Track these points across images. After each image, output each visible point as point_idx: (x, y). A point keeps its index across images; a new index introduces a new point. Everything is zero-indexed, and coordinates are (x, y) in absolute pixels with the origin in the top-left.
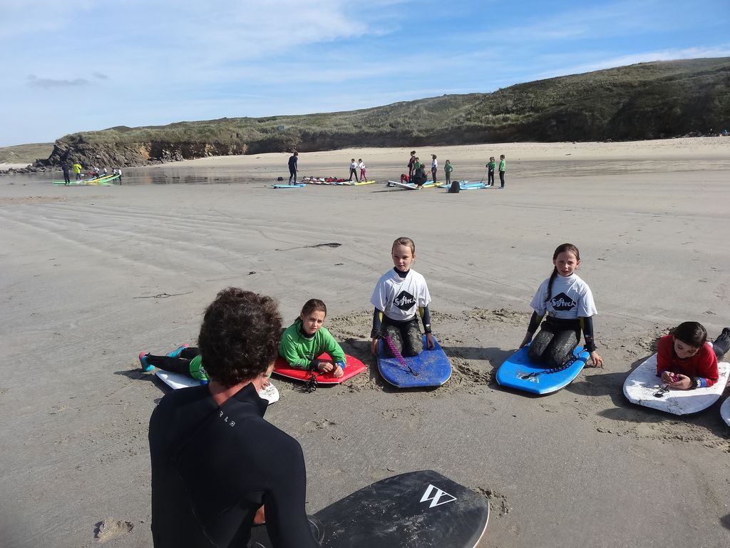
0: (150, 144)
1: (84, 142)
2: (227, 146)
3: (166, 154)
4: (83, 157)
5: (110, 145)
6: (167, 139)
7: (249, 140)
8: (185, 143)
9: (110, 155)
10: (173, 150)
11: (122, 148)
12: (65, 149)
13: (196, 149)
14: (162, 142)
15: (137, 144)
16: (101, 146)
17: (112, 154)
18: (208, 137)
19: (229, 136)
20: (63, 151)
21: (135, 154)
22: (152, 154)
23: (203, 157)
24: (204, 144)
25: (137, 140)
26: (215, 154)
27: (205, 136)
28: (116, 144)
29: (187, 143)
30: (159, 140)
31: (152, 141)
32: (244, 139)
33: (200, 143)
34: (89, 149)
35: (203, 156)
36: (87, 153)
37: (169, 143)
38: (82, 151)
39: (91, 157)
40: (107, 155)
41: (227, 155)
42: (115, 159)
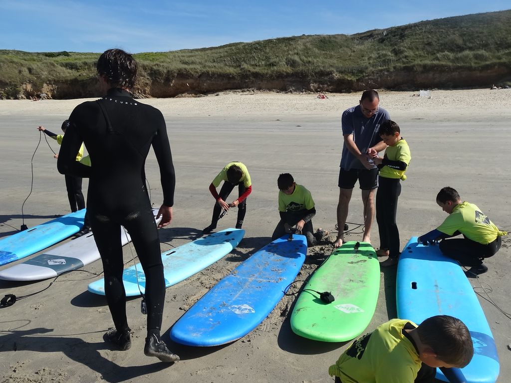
2: (15, 86)
19: (17, 72)
32: (43, 77)
41: (16, 98)
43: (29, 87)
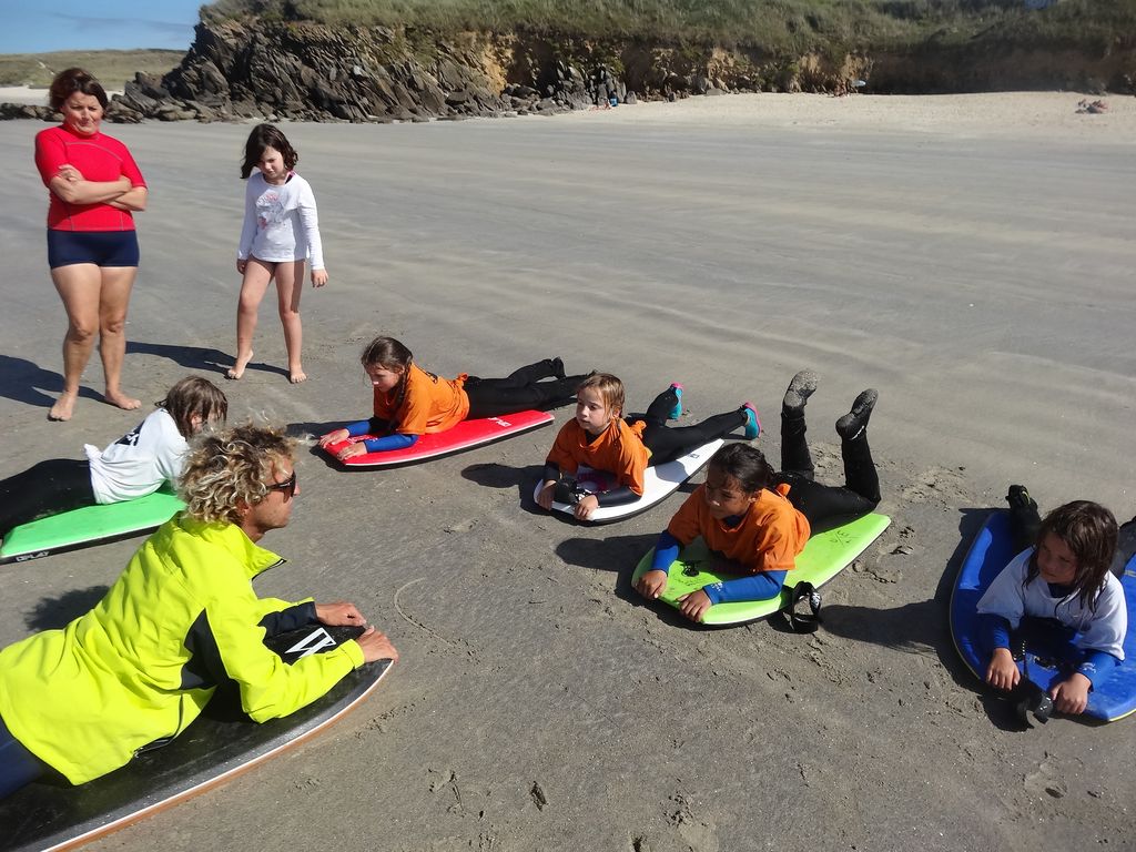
0: (512, 37)
1: (302, 18)
2: (788, 60)
3: (568, 75)
4: (306, 72)
5: (391, 33)
6: (571, 22)
7: (863, 40)
8: (637, 41)
9: (391, 70)
10: (593, 62)
11: (427, 43)
12: (232, 42)
13: (676, 64)
14: (556, 33)
15: (473, 35)
16: (364, 34)
17: (397, 65)
18: (716, 23)
19: (784, 25)
20: (227, 48)
21: (467, 68)
22: (514, 73)
23: (699, 93)
24: (707, 46)
25: (473, 23)
26: (738, 84)
27: (705, 19)
28: (408, 31)
29: (642, 43)
30: (544, 26)
31: (519, 29)
32: (845, 38)
33: (693, 43)
34: (324, 44)
35: (696, 91)
36: (320, 55)
37: (577, 37)
38: (300, 48)
39: (333, 71)
40: (382, 69)
41: (783, 89)
42: (411, 84)
43: (813, 63)
